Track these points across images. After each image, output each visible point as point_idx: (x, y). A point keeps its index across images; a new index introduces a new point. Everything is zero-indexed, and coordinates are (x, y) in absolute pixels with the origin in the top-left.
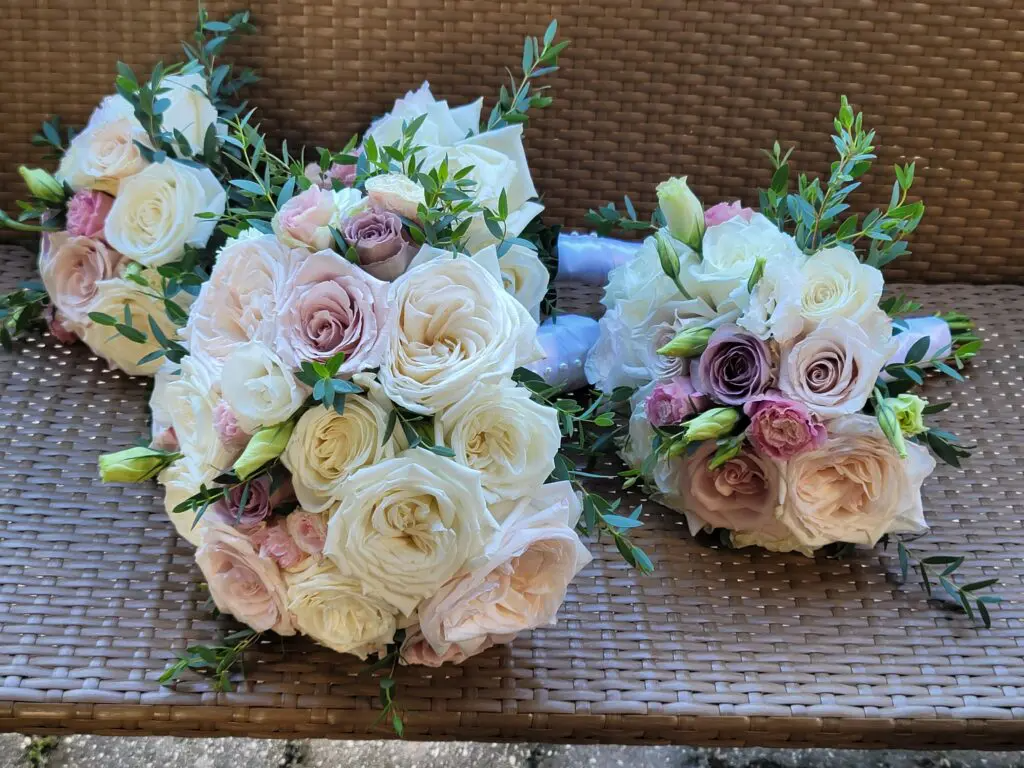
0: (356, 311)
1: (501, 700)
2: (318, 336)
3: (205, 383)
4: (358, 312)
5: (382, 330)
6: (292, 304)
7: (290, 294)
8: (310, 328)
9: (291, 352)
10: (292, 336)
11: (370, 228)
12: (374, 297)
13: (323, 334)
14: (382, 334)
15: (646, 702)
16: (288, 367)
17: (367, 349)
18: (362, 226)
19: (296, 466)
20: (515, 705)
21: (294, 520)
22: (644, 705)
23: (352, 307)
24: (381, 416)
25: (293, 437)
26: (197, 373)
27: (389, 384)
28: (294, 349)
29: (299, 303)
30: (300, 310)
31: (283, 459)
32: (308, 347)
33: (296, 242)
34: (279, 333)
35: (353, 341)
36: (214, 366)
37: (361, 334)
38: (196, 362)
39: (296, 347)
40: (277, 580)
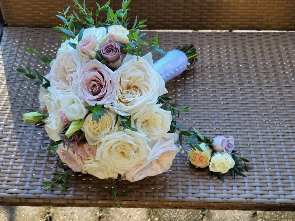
0: (105, 82)
1: (153, 197)
2: (92, 90)
3: (55, 98)
4: (105, 83)
5: (114, 90)
6: (83, 79)
7: (82, 75)
8: (90, 87)
9: (83, 96)
10: (84, 90)
11: (109, 49)
12: (111, 78)
13: (94, 89)
14: (113, 91)
15: (199, 198)
16: (82, 101)
17: (109, 97)
18: (107, 47)
19: (86, 130)
20: (158, 198)
21: (85, 146)
22: (199, 199)
23: (104, 81)
24: (113, 117)
25: (85, 123)
26: (53, 94)
27: (116, 106)
28: (84, 95)
29: (85, 78)
30: (86, 81)
31: (82, 129)
32: (89, 93)
33: (84, 55)
34: (79, 89)
35: (104, 93)
36: (58, 93)
37: (106, 91)
38: (53, 90)
39: (85, 94)
40: (81, 161)
